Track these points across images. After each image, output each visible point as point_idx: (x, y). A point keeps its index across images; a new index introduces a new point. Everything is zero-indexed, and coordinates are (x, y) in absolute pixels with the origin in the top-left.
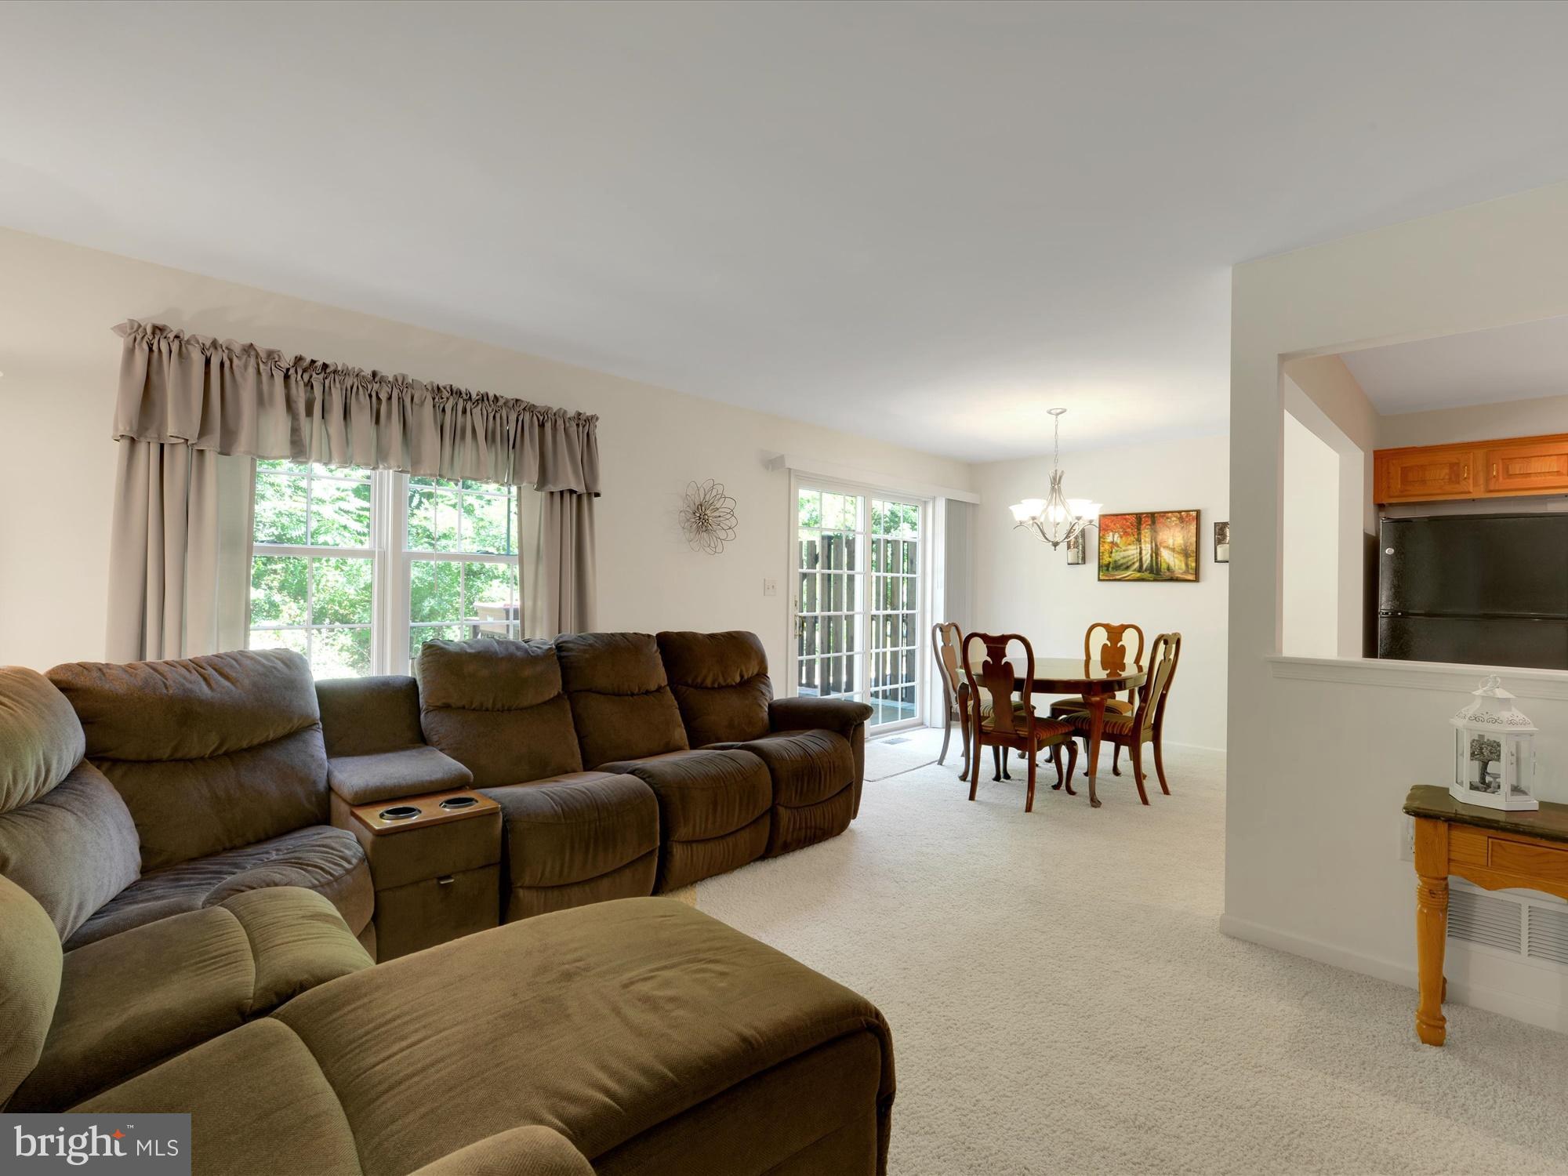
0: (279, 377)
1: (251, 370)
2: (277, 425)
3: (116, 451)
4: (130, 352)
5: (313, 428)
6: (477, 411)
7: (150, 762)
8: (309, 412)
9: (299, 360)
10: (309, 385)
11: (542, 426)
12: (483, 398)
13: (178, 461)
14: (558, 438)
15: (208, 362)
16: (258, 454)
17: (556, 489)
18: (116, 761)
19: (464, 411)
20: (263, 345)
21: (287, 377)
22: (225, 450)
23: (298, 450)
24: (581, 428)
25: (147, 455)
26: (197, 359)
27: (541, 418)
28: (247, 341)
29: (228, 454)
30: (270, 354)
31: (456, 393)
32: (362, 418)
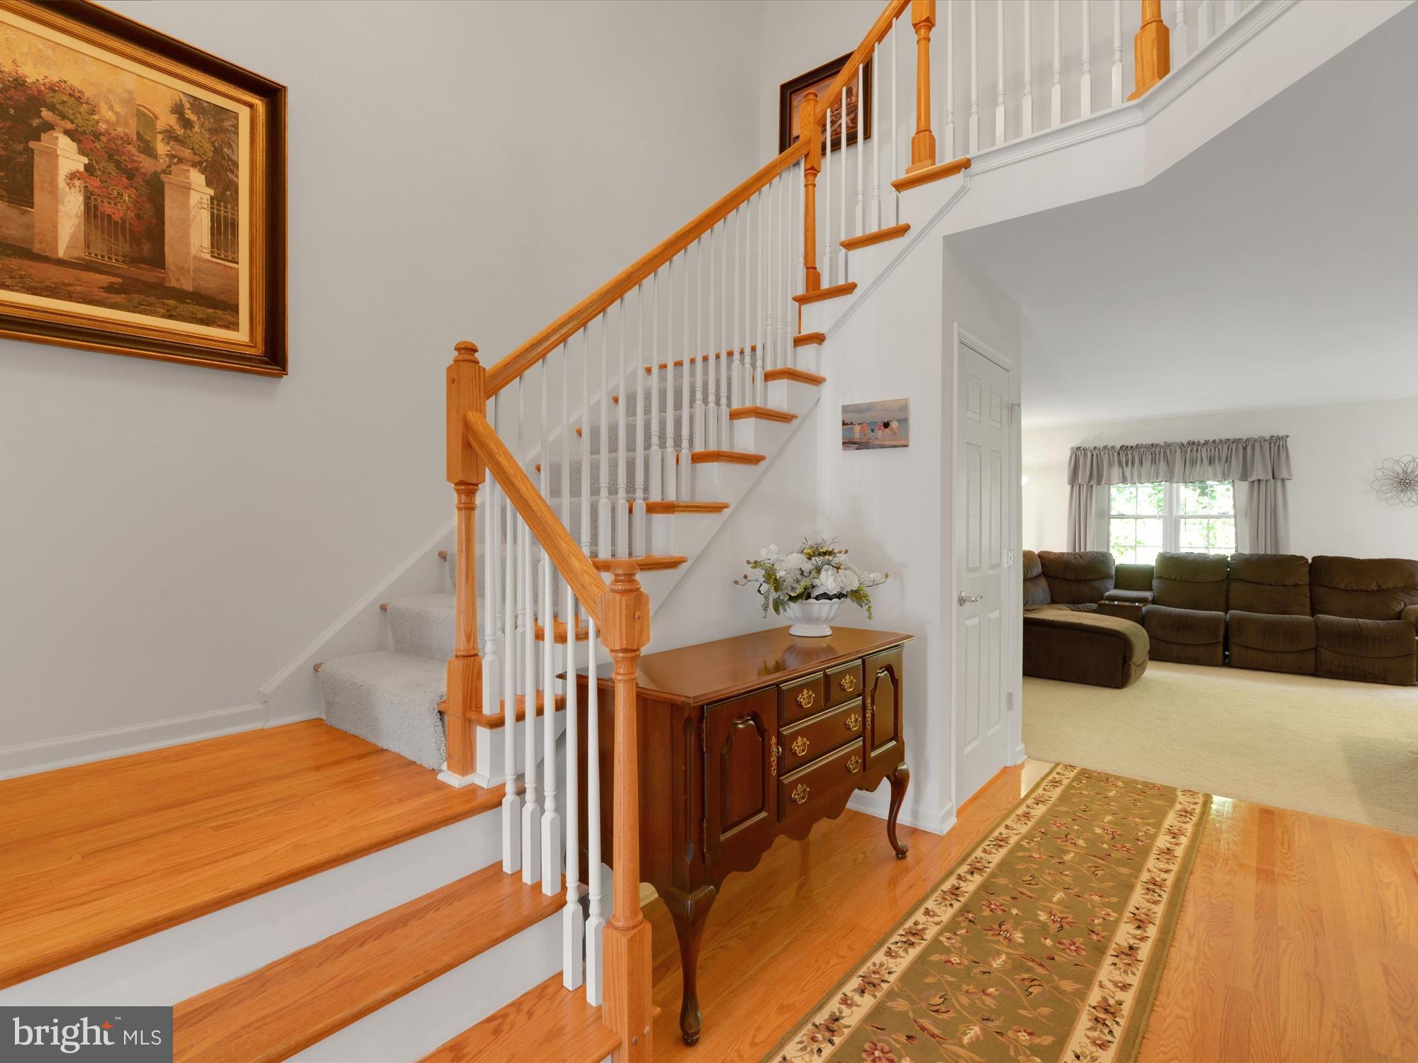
0: (1116, 454)
1: (1107, 456)
2: (1116, 472)
3: (1069, 487)
4: (1071, 458)
5: (1128, 471)
6: (1204, 449)
7: (1056, 578)
8: (1127, 465)
9: (1121, 447)
10: (1127, 455)
11: (1245, 448)
12: (1206, 443)
13: (1084, 489)
14: (1256, 452)
15: (1093, 455)
16: (1109, 483)
17: (1254, 478)
18: (1050, 577)
19: (1197, 451)
20: (1110, 445)
21: (1119, 454)
22: (1099, 483)
23: (1124, 480)
24: (1272, 445)
25: (1076, 488)
26: (1089, 455)
27: (1244, 445)
28: (1104, 445)
29: (1100, 485)
30: (1112, 447)
31: (1191, 443)
32: (1147, 463)
